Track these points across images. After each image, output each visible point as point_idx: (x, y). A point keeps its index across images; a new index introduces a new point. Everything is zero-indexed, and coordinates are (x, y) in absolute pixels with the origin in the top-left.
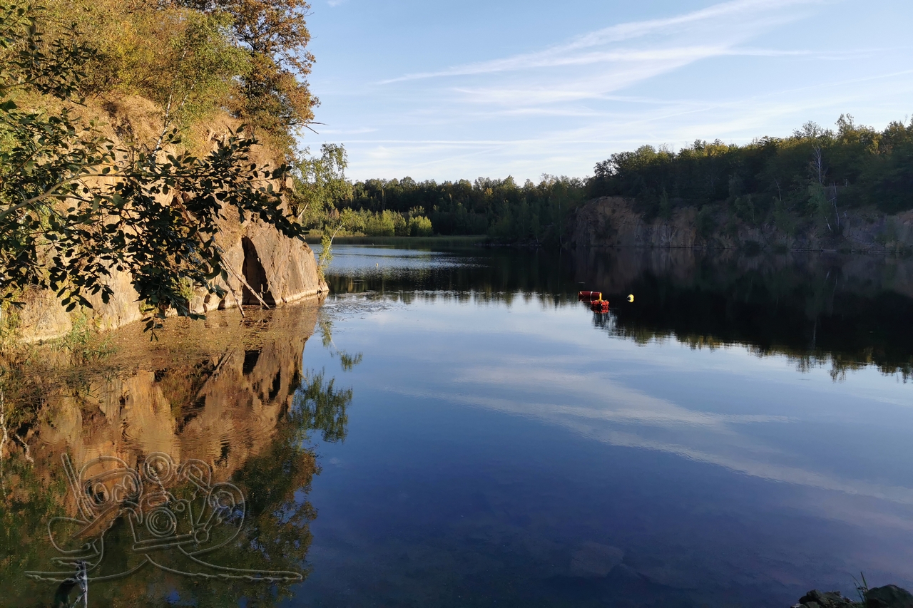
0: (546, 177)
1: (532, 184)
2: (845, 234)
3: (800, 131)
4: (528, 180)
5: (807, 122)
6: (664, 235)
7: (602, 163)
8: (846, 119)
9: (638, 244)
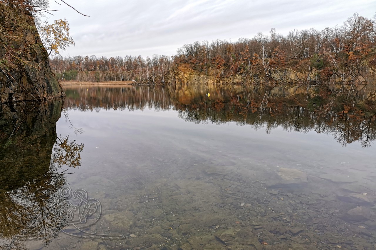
0: (156, 56)
1: (149, 58)
2: (272, 77)
3: (256, 36)
4: (148, 57)
5: (259, 32)
6: (206, 79)
7: (180, 48)
8: (273, 30)
9: (196, 83)
